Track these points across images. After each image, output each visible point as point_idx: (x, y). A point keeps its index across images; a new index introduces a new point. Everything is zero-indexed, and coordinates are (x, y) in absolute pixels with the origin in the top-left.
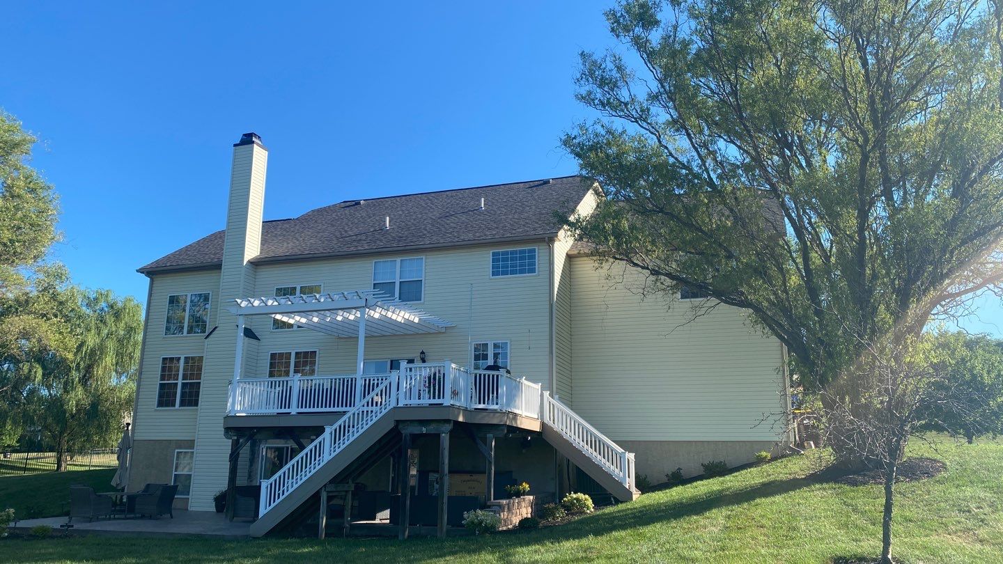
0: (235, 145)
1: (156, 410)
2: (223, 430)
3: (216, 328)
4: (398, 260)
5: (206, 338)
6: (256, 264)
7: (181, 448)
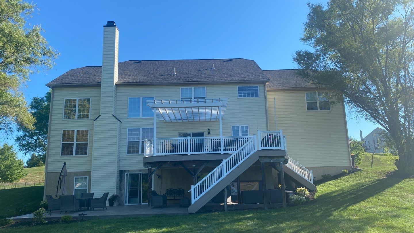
0: (104, 26)
1: (61, 157)
2: (143, 163)
3: (100, 115)
4: (193, 88)
5: (94, 121)
6: (117, 85)
7: (78, 176)
